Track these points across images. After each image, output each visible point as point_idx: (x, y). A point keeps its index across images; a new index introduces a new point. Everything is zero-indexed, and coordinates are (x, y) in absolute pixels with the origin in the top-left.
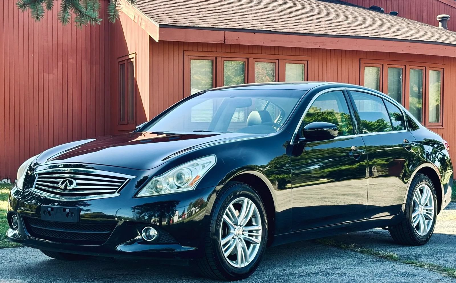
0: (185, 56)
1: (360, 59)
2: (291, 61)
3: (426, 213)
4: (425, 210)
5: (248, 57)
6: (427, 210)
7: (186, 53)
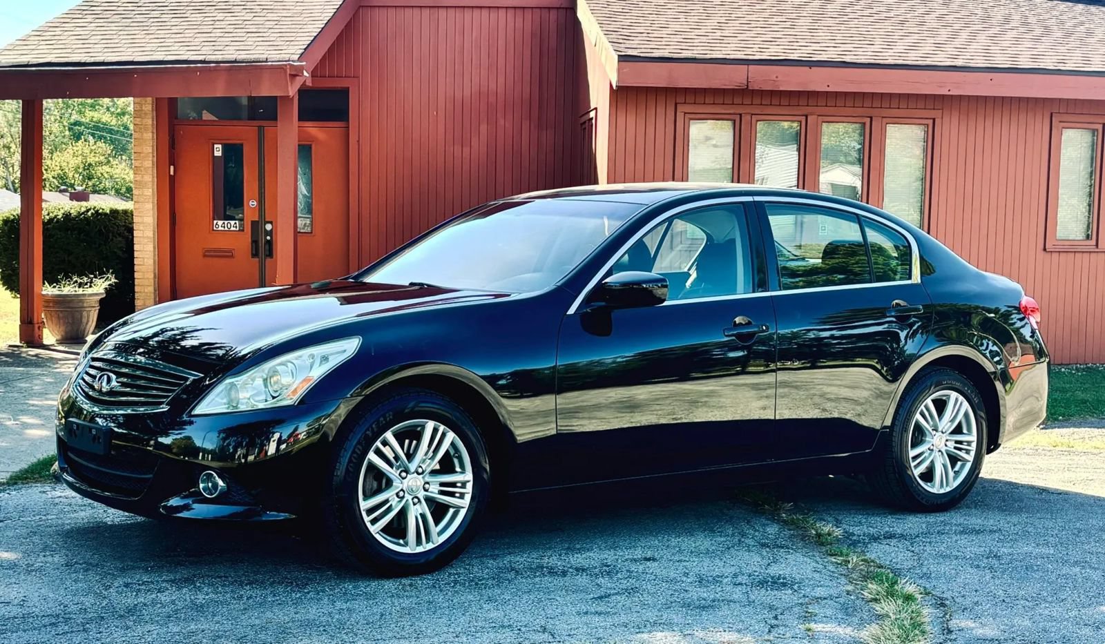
0: (678, 113)
1: (1052, 114)
2: (898, 120)
3: (955, 448)
4: (953, 442)
5: (805, 113)
6: (957, 442)
7: (681, 108)
